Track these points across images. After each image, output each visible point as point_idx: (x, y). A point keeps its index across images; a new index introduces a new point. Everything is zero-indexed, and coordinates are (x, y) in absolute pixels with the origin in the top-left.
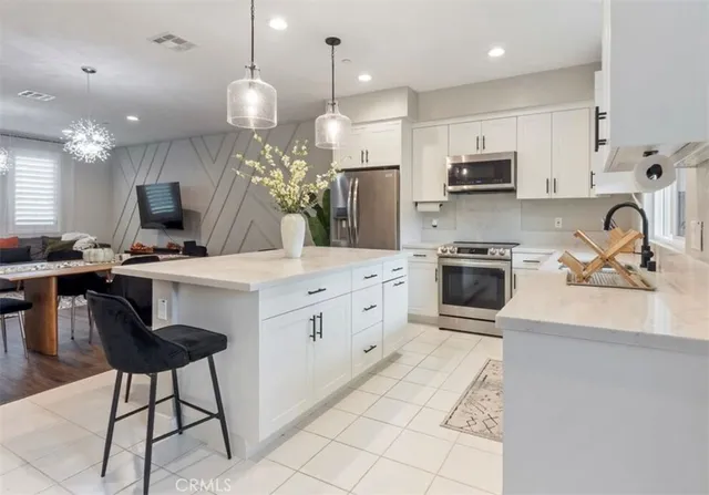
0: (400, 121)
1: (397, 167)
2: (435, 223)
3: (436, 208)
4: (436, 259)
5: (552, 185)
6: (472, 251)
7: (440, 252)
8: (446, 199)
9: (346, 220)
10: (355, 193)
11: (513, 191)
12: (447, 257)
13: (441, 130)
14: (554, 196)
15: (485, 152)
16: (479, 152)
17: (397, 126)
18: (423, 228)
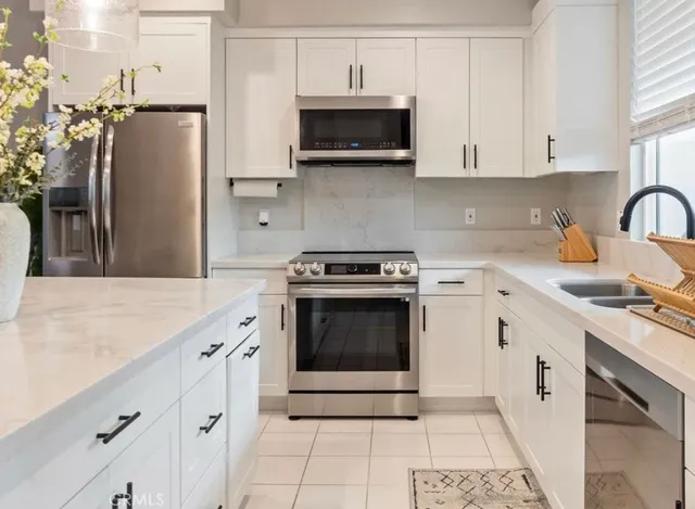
0: (208, 20)
1: (202, 109)
2: (264, 217)
3: (271, 190)
4: (283, 286)
5: (470, 155)
6: (351, 269)
7: (292, 273)
8: (292, 173)
9: (85, 213)
10: (108, 158)
11: (408, 163)
12: (308, 283)
13: (283, 46)
14: (472, 173)
15: (364, 93)
16: (353, 93)
17: (202, 28)
18: (242, 229)
